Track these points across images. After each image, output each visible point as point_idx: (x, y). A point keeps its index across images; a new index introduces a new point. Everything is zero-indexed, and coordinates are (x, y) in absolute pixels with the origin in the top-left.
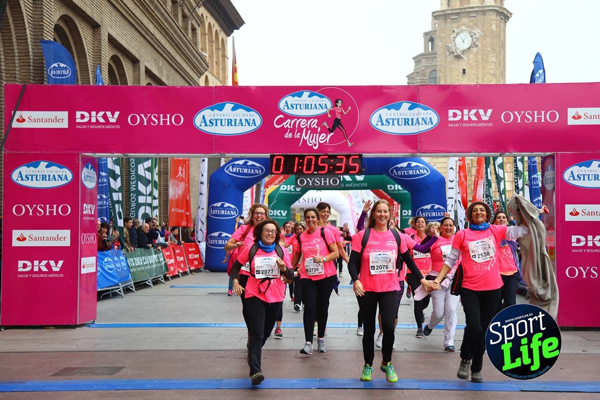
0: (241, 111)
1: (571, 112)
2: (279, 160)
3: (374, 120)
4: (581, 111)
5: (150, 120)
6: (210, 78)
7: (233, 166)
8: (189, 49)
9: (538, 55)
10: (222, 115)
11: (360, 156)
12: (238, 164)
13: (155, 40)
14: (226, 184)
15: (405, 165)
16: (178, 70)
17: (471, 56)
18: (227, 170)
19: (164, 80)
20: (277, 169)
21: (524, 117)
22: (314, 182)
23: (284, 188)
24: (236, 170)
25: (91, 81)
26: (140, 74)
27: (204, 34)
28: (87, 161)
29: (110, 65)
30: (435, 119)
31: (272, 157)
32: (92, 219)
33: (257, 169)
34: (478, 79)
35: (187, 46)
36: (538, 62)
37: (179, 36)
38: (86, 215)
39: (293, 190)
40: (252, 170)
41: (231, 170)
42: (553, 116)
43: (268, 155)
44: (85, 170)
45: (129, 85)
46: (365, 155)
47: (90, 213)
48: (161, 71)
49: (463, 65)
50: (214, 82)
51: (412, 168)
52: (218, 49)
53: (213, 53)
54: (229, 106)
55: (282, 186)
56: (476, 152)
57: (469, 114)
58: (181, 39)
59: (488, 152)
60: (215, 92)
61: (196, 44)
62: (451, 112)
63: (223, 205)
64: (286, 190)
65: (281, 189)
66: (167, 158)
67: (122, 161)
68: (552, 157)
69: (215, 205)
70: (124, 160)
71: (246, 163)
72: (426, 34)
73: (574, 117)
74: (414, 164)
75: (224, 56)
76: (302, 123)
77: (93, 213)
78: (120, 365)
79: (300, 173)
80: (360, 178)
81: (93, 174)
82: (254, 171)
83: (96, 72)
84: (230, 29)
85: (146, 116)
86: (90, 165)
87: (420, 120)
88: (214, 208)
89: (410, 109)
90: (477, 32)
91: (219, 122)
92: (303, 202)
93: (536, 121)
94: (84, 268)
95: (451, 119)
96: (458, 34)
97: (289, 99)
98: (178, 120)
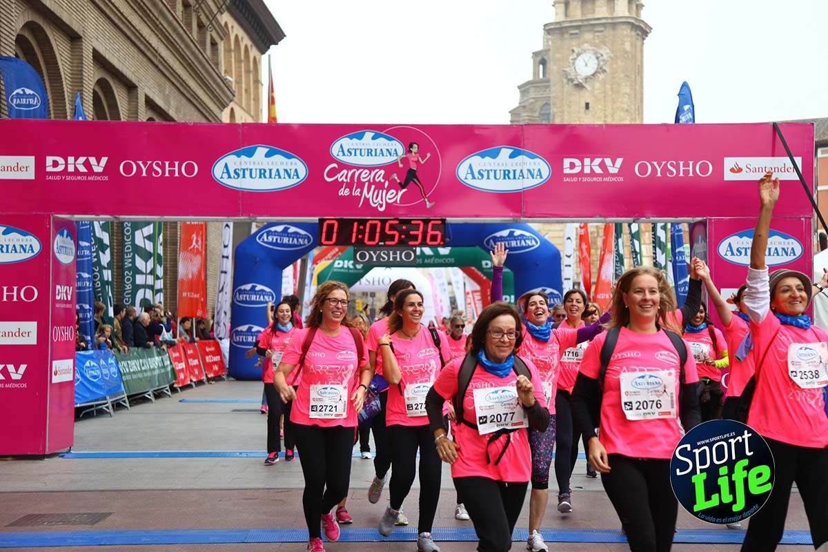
0: (278, 158)
1: (729, 162)
2: (330, 227)
3: (462, 172)
4: (742, 161)
5: (150, 169)
6: (238, 111)
7: (269, 233)
8: (207, 71)
9: (685, 85)
10: (252, 163)
11: (443, 221)
12: (275, 231)
13: (159, 57)
14: (258, 259)
15: (505, 233)
16: (192, 99)
17: (597, 85)
18: (259, 238)
19: (172, 113)
20: (329, 238)
21: (665, 170)
22: (379, 257)
23: (339, 264)
24: (273, 239)
25: (68, 114)
26: (138, 105)
27: (228, 51)
28: (61, 226)
29: (95, 93)
30: (546, 171)
31: (322, 221)
32: (68, 306)
33: (302, 238)
34: (606, 116)
35: (204, 67)
36: (685, 95)
37: (193, 53)
38: (60, 301)
39: (351, 267)
40: (295, 240)
41: (266, 240)
42: (704, 169)
43: (315, 219)
44: (58, 238)
45: (122, 120)
46: (450, 220)
47: (65, 299)
48: (168, 102)
49: (586, 97)
50: (242, 118)
51: (516, 238)
52: (248, 71)
53: (241, 76)
54: (261, 151)
55: (337, 262)
56: (601, 216)
57: (592, 165)
58: (196, 57)
59: (618, 216)
60: (243, 131)
61: (217, 64)
62: (567, 162)
63: (253, 288)
64: (343, 268)
65: (336, 265)
66: (176, 223)
67: (112, 226)
68: (703, 223)
69: (243, 287)
70: (115, 225)
71: (286, 230)
72: (535, 54)
73: (732, 170)
74: (517, 232)
75: (257, 82)
76: (363, 175)
77: (69, 299)
78: (105, 511)
79: (360, 244)
80: (444, 251)
81: (70, 243)
82: (298, 241)
83: (75, 102)
84: (265, 44)
85: (145, 164)
86: (65, 232)
87: (525, 172)
88: (241, 292)
89: (512, 156)
90: (605, 52)
91: (247, 173)
92: (366, 284)
93: (681, 174)
94: (56, 374)
95: (567, 171)
96: (579, 55)
97: (346, 142)
98: (190, 169)
